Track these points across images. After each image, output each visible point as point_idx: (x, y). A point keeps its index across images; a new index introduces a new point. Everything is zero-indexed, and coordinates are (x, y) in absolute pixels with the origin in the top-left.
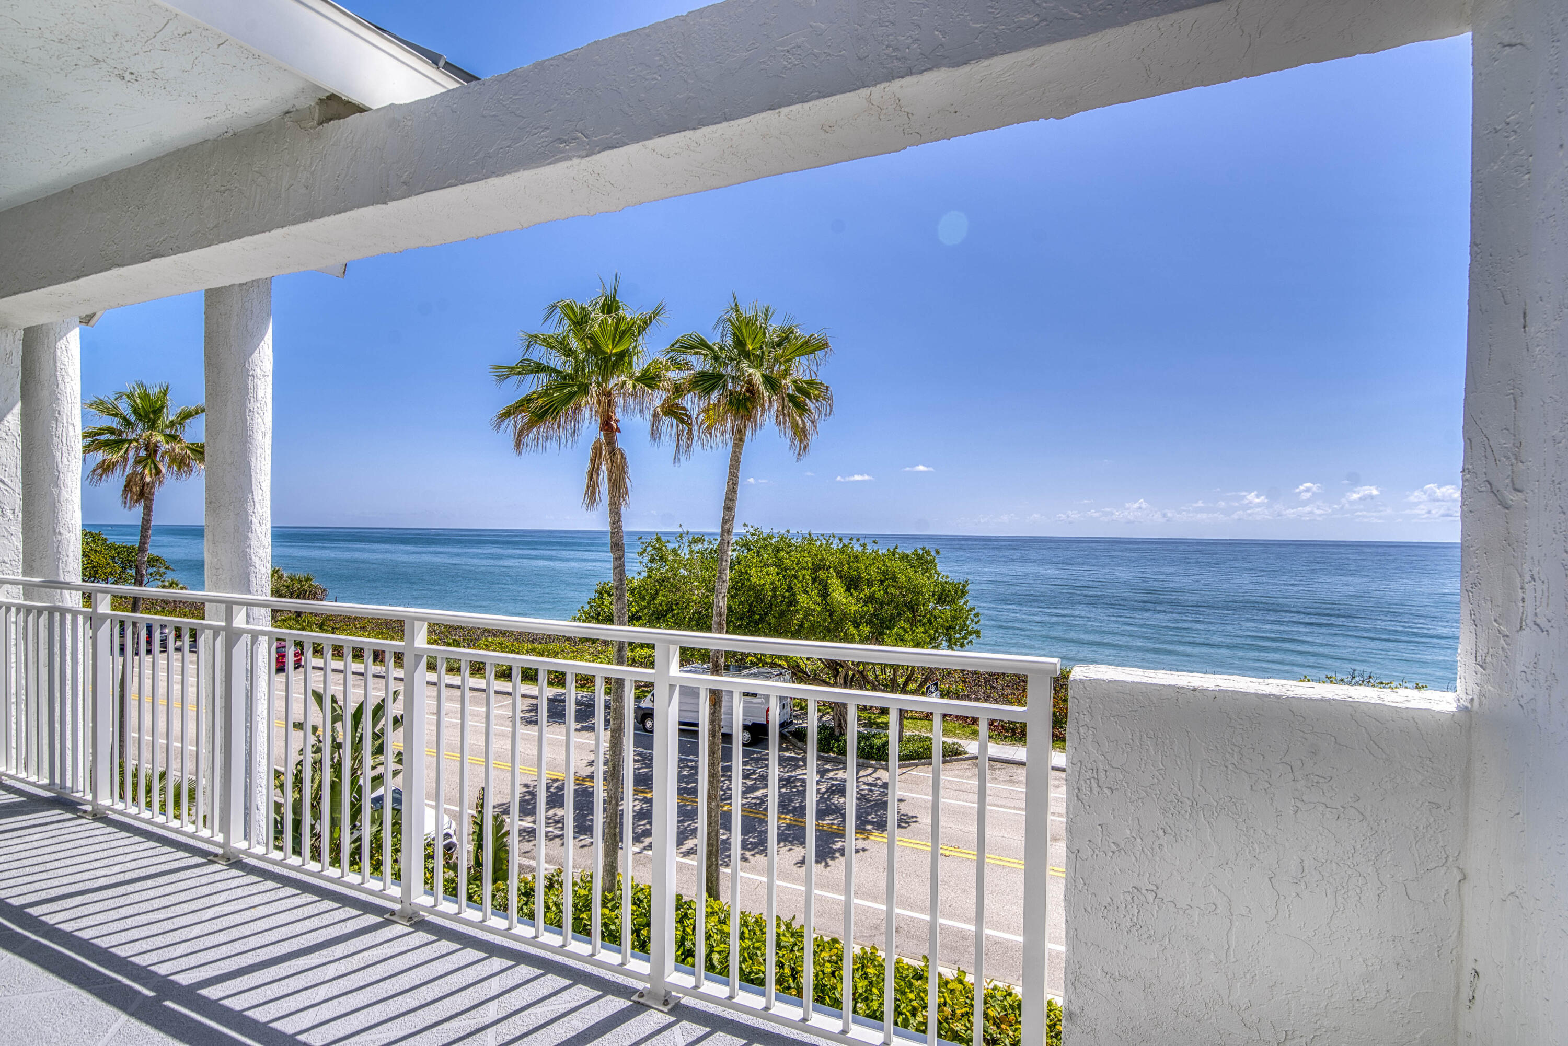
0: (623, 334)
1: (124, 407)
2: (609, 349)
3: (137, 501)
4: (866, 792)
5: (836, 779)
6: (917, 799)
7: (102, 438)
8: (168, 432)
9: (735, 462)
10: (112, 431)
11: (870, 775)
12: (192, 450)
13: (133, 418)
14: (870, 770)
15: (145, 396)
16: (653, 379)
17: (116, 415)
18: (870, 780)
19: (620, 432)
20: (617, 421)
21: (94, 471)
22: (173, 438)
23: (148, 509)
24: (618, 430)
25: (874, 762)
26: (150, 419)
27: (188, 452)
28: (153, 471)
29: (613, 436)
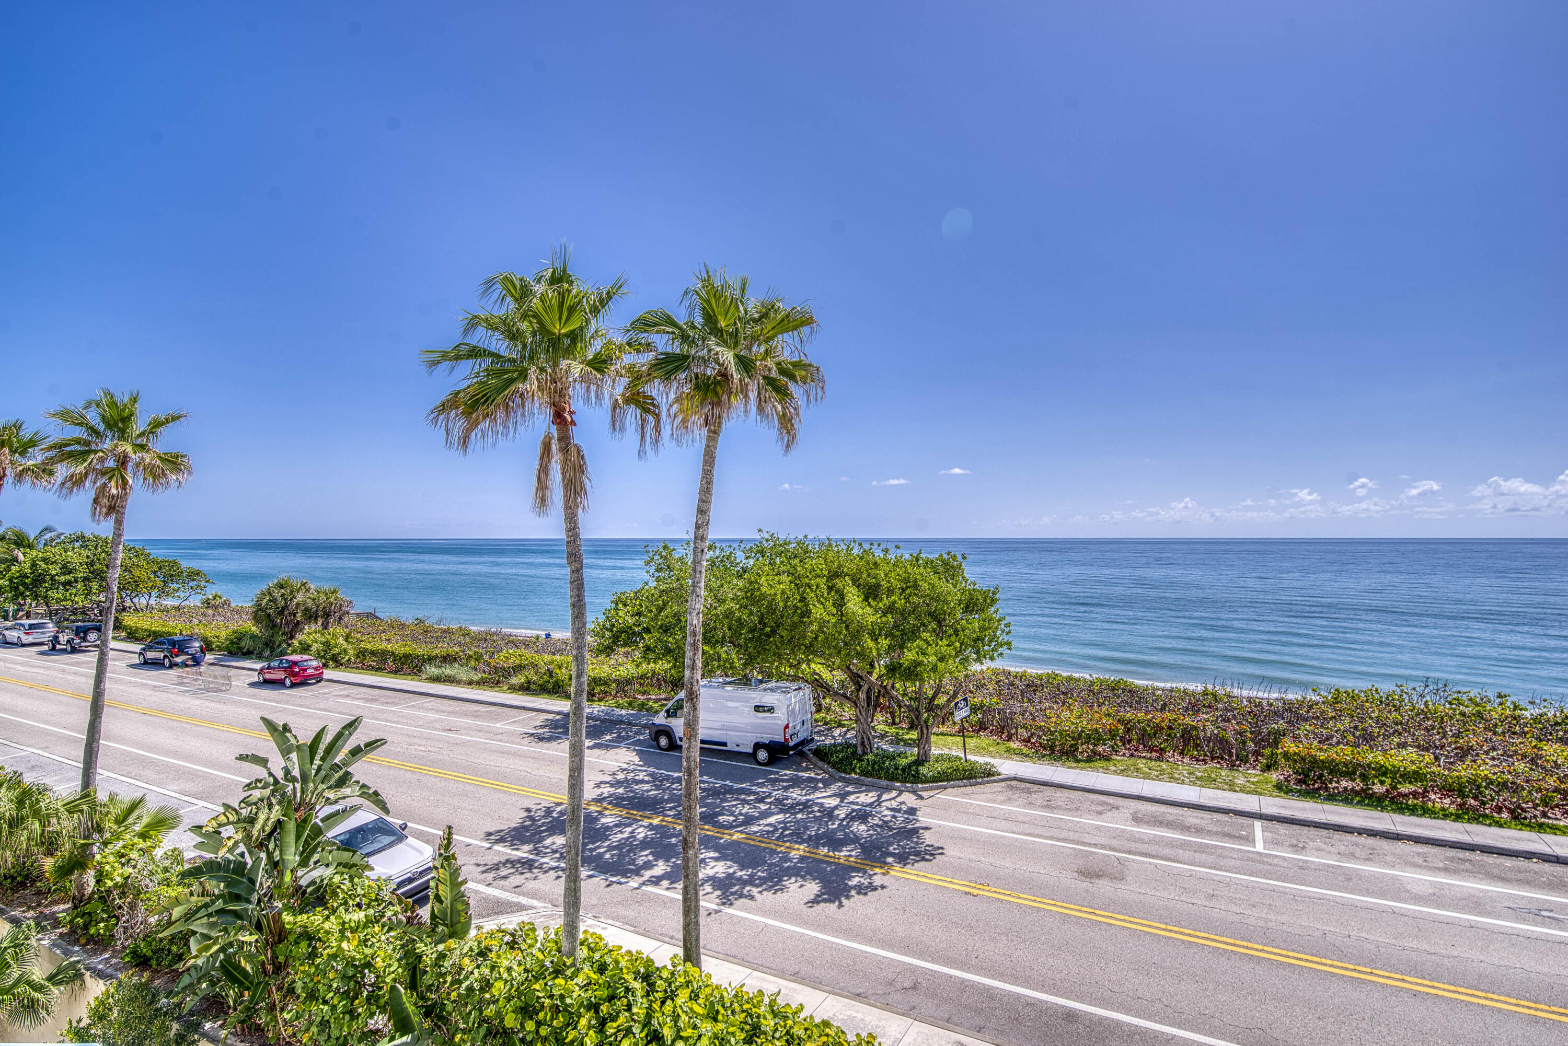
0: (572, 310)
1: (93, 417)
2: (557, 329)
3: (107, 514)
4: (889, 818)
5: (857, 804)
6: (944, 826)
7: (69, 449)
8: (139, 441)
9: (709, 459)
10: (78, 441)
11: (894, 798)
12: (163, 460)
13: (101, 427)
14: (894, 794)
15: (113, 404)
16: (605, 361)
17: (81, 424)
18: (894, 804)
19: (575, 425)
20: (571, 413)
21: (63, 484)
22: (142, 447)
23: (119, 523)
24: (573, 423)
25: (898, 784)
26: (119, 428)
27: (158, 462)
28: (120, 482)
29: (567, 430)
